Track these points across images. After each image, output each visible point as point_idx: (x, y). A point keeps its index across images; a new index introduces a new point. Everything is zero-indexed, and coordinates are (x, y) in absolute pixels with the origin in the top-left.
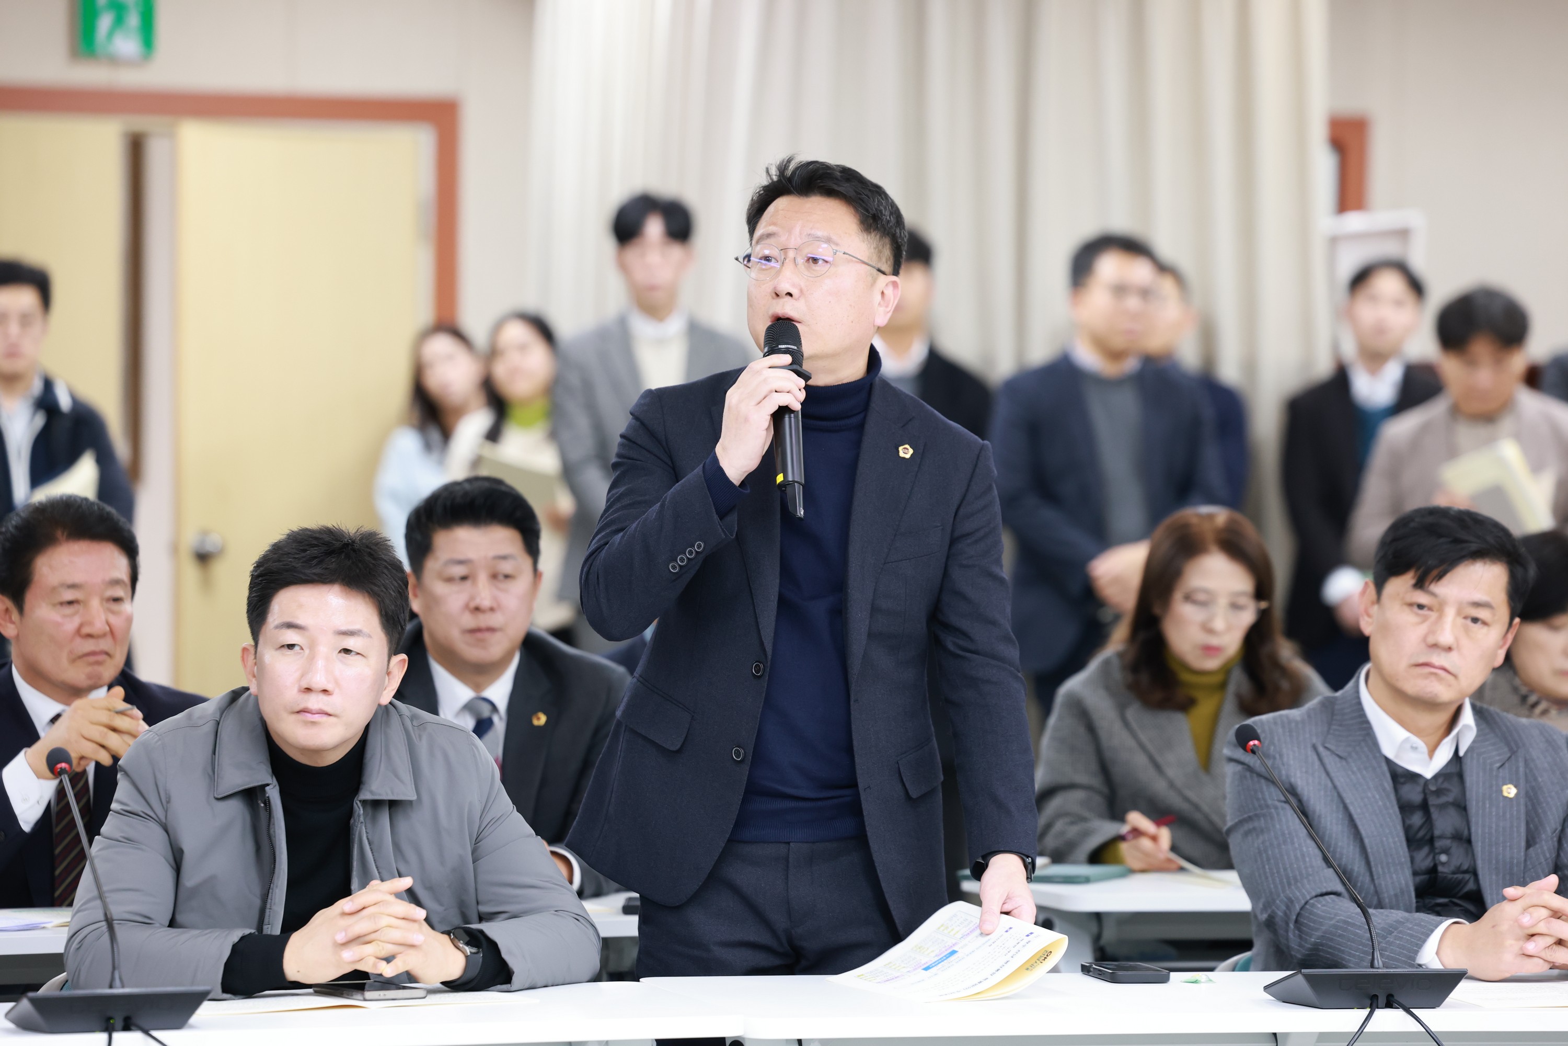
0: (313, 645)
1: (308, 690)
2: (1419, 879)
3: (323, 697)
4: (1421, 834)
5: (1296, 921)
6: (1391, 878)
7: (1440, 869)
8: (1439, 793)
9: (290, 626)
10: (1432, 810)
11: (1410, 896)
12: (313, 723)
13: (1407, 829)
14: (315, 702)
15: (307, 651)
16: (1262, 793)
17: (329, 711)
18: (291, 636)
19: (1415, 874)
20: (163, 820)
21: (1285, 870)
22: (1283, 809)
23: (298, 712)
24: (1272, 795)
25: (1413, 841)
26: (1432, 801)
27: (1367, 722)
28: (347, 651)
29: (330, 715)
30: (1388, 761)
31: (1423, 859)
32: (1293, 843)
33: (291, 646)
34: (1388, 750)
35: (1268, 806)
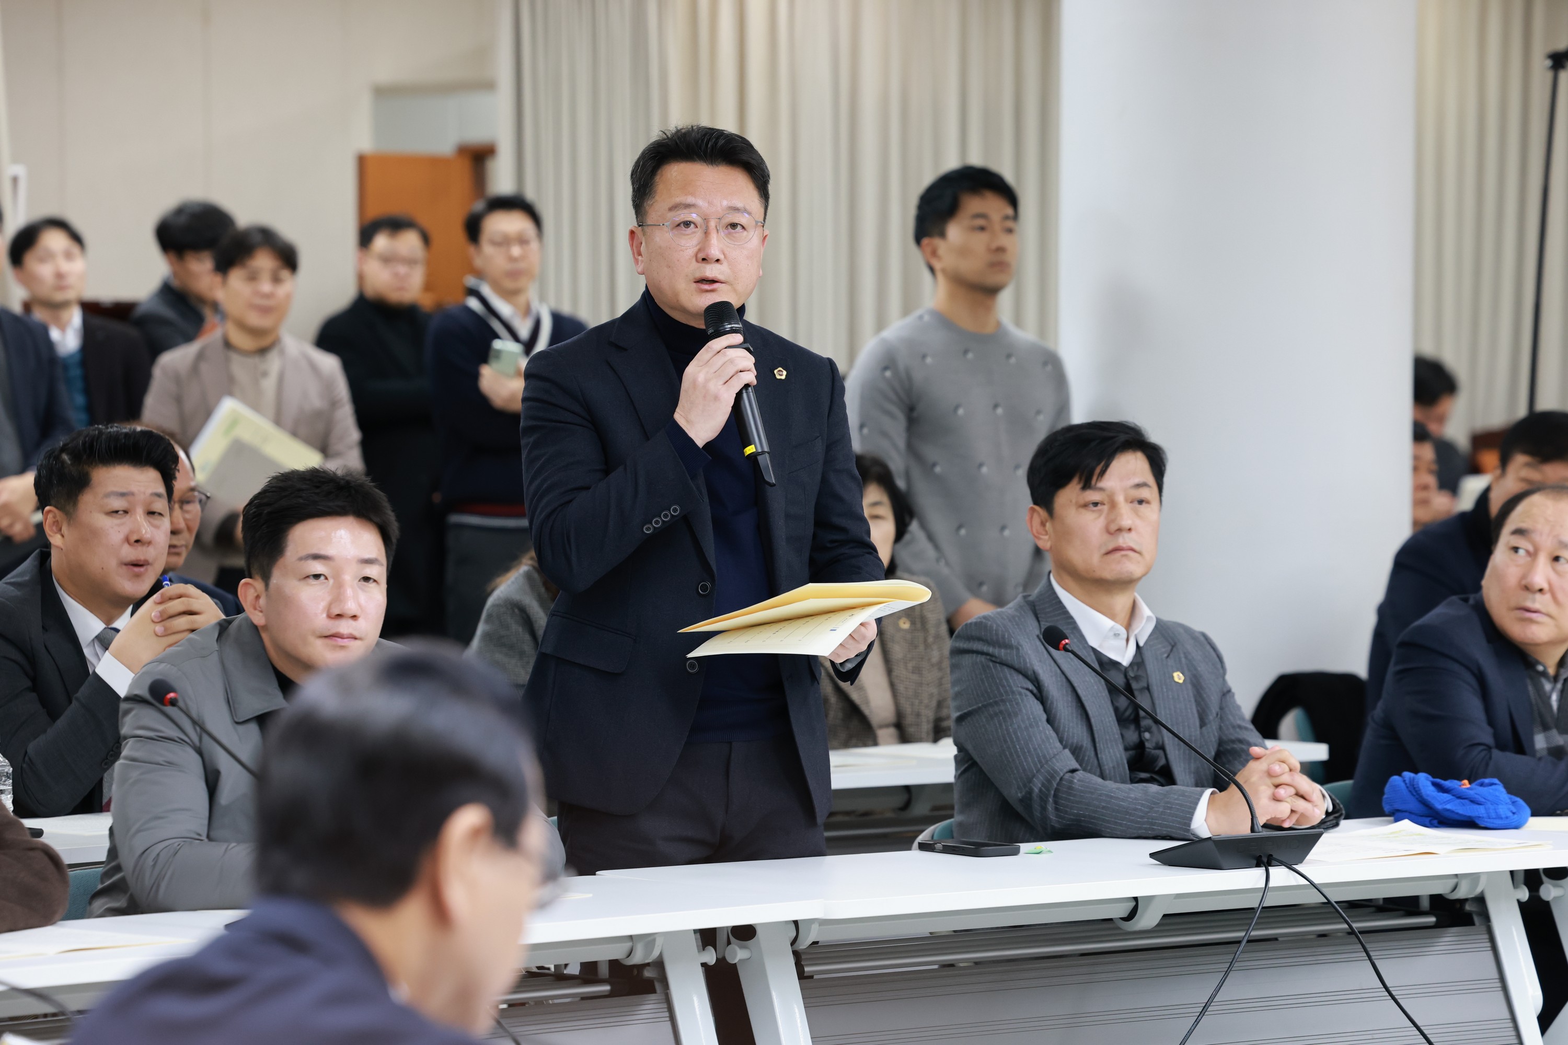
0: (337, 576)
1: (339, 616)
2: (1131, 753)
3: (351, 622)
4: (1128, 713)
5: (1055, 796)
6: (1109, 752)
7: (1147, 745)
8: (1137, 678)
9: (316, 557)
10: (1136, 693)
11: (1124, 768)
12: (342, 647)
13: (1116, 710)
14: (345, 627)
15: (331, 581)
16: (1007, 680)
17: (356, 634)
18: (318, 567)
19: (1126, 749)
20: (197, 743)
21: (1035, 749)
22: (1026, 696)
23: (326, 637)
24: (1019, 683)
25: (1122, 720)
26: (1135, 685)
27: (1071, 618)
28: (366, 579)
29: (355, 638)
30: (1094, 650)
31: (1132, 736)
32: (1038, 727)
33: (317, 576)
34: (1093, 642)
35: (1013, 692)
